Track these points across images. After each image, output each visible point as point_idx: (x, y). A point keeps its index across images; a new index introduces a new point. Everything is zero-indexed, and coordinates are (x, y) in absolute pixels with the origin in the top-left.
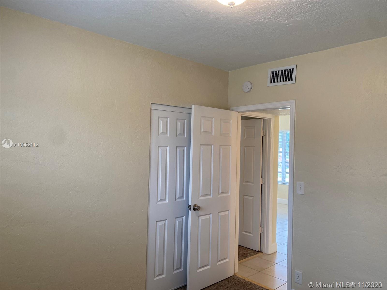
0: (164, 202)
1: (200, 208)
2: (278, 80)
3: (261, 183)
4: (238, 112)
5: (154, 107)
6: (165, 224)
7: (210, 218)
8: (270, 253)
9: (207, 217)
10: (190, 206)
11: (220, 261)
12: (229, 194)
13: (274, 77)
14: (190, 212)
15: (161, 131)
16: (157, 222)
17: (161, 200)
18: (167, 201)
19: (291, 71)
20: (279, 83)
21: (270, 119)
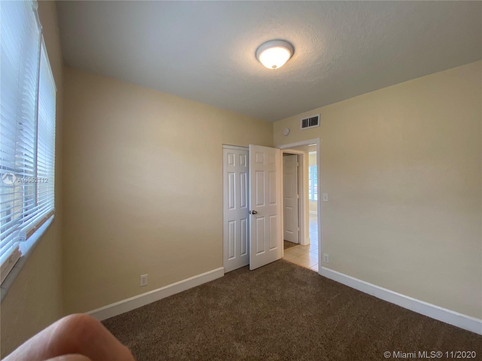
0: (233, 209)
1: (256, 212)
2: (307, 125)
3: (298, 198)
4: (281, 149)
5: (224, 146)
6: (234, 224)
7: (264, 219)
8: (305, 244)
9: (262, 219)
10: (250, 211)
11: (271, 248)
12: (276, 204)
13: (305, 124)
14: (250, 215)
15: (229, 163)
16: (229, 222)
17: (231, 208)
18: (235, 208)
19: (317, 118)
20: (308, 127)
21: (303, 154)
